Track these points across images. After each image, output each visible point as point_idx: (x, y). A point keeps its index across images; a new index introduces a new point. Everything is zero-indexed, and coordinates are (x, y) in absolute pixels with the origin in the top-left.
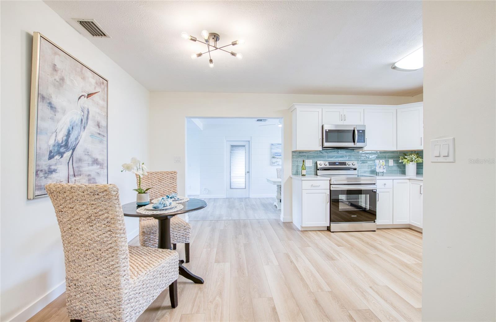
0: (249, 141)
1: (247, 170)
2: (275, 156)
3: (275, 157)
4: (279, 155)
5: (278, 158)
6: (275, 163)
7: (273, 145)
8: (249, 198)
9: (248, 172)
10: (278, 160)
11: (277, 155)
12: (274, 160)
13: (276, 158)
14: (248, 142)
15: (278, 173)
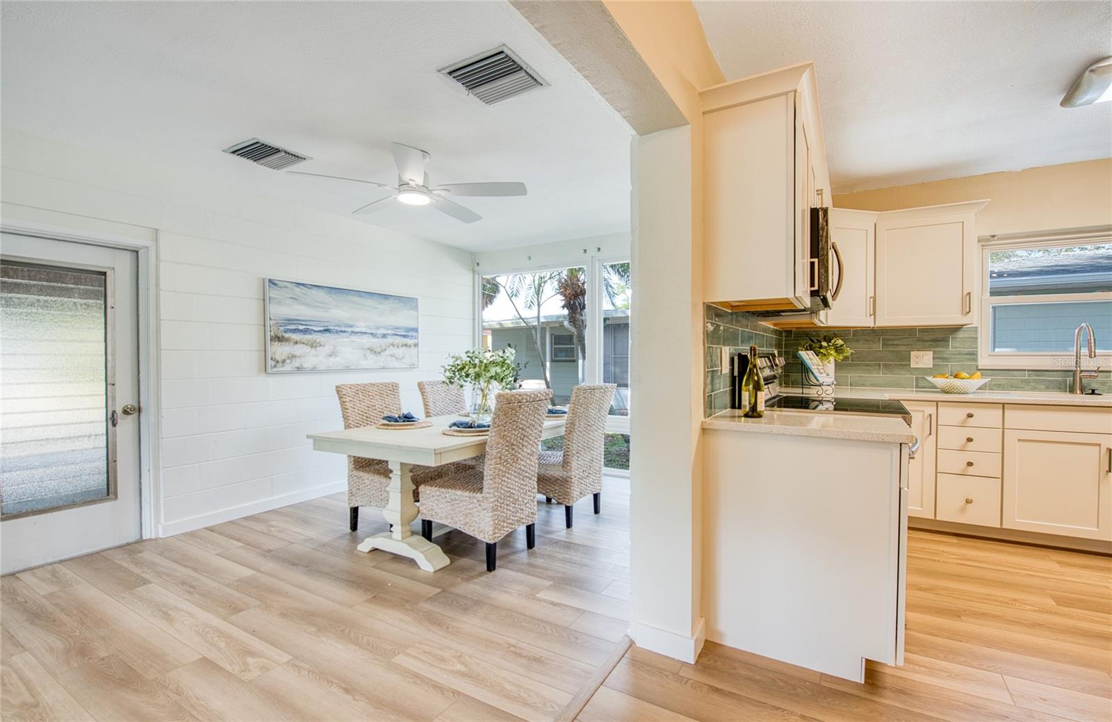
0: (137, 252)
1: (124, 398)
2: (285, 332)
3: (286, 335)
4: (301, 331)
5: (296, 343)
6: (284, 361)
7: (275, 284)
8: (140, 541)
9: (135, 411)
10: (298, 350)
11: (295, 331)
12: (280, 350)
13: (287, 340)
14: (135, 253)
15: (349, 405)
